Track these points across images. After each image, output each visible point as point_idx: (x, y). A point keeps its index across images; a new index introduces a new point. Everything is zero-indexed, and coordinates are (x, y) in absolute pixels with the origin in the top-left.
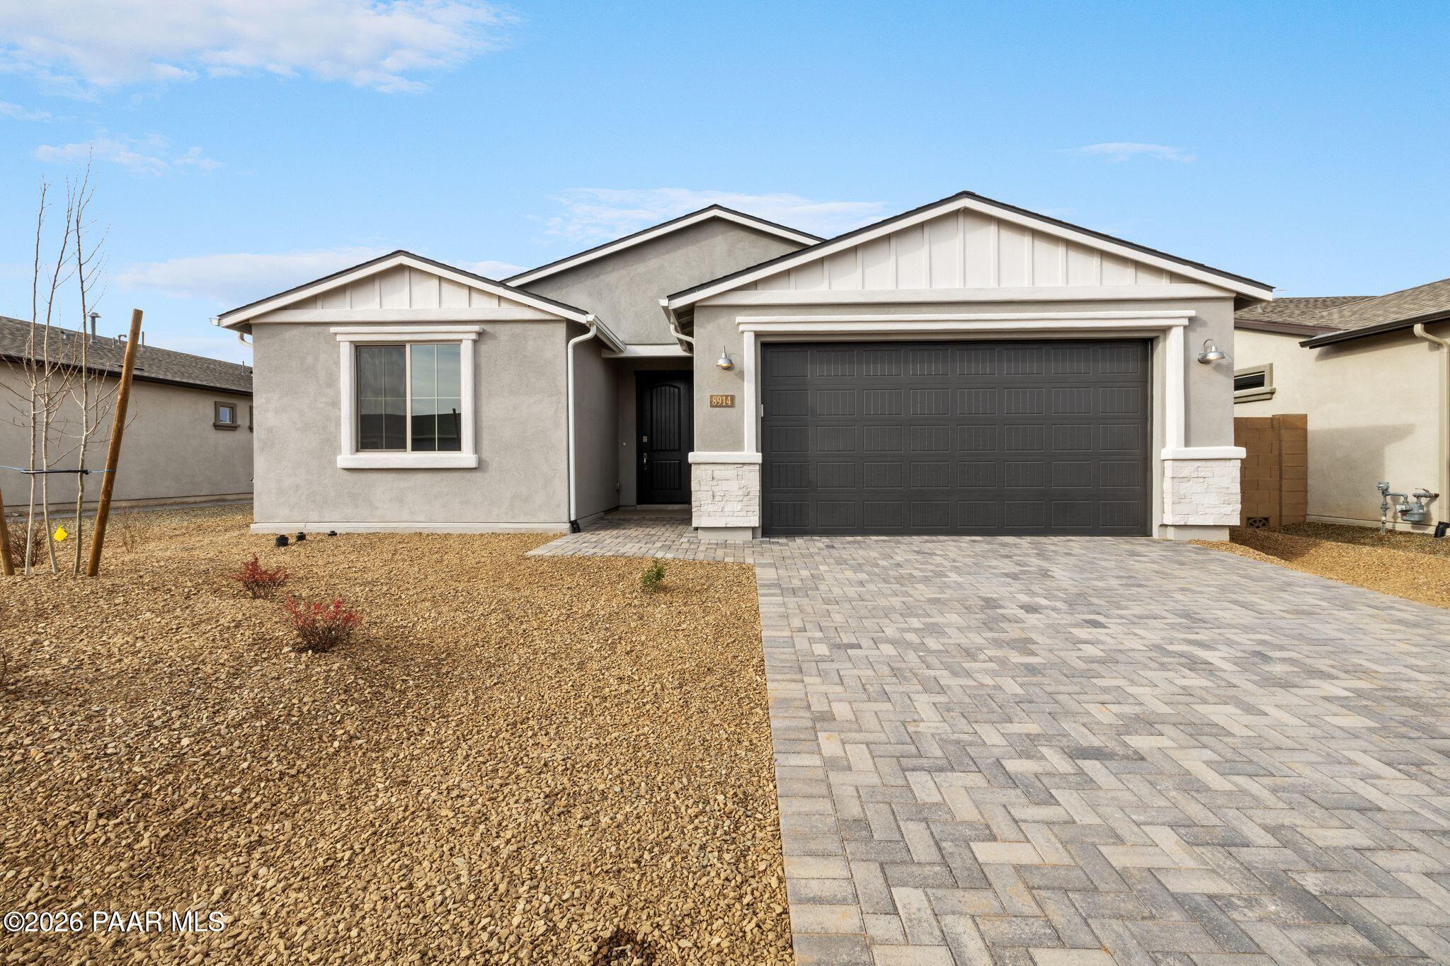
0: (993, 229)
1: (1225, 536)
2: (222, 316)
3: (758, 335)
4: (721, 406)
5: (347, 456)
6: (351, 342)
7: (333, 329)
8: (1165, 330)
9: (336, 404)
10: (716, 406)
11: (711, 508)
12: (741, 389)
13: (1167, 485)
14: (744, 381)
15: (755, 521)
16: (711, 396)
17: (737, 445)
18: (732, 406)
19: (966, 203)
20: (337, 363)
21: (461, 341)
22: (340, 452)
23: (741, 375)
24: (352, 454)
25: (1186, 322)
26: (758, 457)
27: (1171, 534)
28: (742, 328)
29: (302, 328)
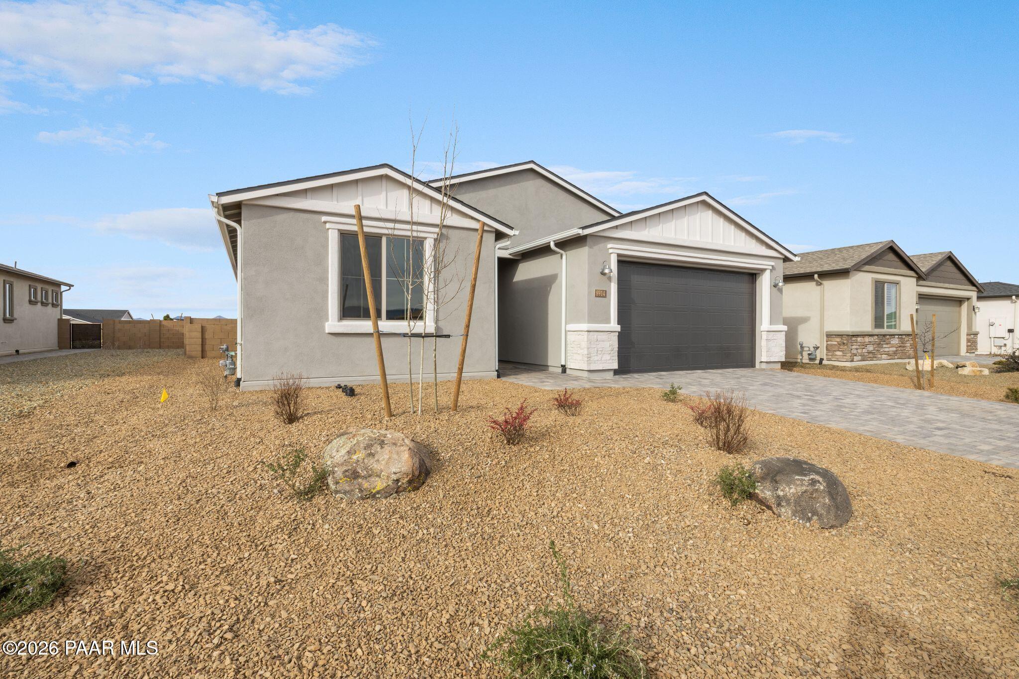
0: (710, 212)
1: (779, 366)
2: (220, 195)
3: (619, 255)
4: (600, 297)
5: (333, 323)
6: (339, 230)
7: (324, 218)
8: (763, 270)
9: (324, 280)
10: (598, 297)
11: (596, 358)
12: (610, 287)
13: (764, 343)
14: (611, 281)
15: (615, 366)
16: (596, 290)
17: (607, 321)
18: (605, 297)
19: (704, 197)
20: (325, 246)
21: (426, 238)
22: (327, 320)
23: (610, 279)
24: (339, 321)
25: (771, 268)
26: (618, 328)
27: (764, 366)
28: (611, 251)
29: (291, 214)
